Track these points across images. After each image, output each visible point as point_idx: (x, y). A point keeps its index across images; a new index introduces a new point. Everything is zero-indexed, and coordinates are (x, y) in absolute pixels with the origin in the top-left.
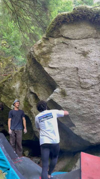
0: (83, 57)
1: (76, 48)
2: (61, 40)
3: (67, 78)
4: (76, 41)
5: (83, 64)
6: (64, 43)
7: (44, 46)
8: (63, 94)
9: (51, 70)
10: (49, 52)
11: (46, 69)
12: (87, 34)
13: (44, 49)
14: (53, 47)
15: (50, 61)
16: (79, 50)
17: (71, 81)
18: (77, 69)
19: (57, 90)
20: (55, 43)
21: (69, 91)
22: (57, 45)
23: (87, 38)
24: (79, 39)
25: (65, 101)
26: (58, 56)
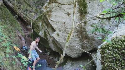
0: (67, 16)
1: (64, 10)
2: (57, 4)
3: (60, 27)
4: (65, 6)
5: (67, 20)
6: (58, 6)
7: (48, 8)
8: (58, 35)
9: (52, 22)
10: (51, 11)
11: (49, 21)
12: (70, 2)
13: (48, 9)
14: (52, 8)
15: (51, 16)
16: (66, 11)
17: (61, 29)
18: (64, 23)
19: (55, 33)
20: (54, 6)
21: (60, 34)
22: (55, 7)
23: (71, 4)
24: (66, 5)
25: (59, 39)
26: (55, 14)
